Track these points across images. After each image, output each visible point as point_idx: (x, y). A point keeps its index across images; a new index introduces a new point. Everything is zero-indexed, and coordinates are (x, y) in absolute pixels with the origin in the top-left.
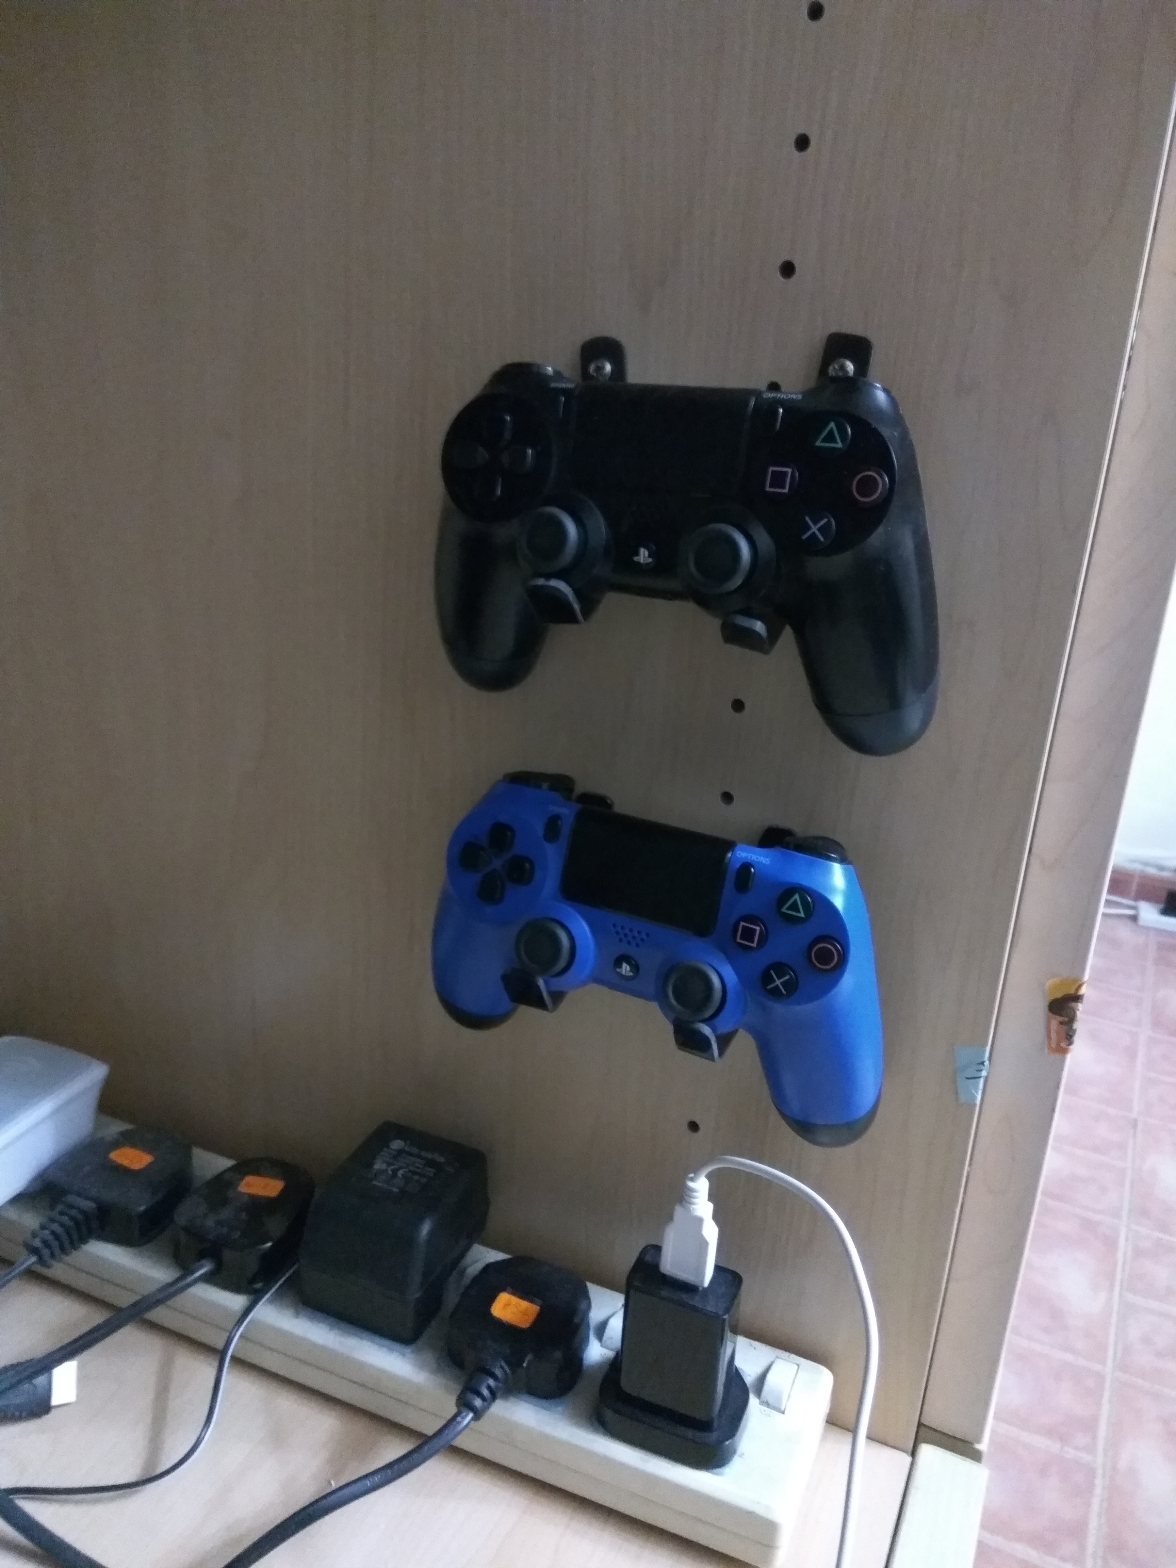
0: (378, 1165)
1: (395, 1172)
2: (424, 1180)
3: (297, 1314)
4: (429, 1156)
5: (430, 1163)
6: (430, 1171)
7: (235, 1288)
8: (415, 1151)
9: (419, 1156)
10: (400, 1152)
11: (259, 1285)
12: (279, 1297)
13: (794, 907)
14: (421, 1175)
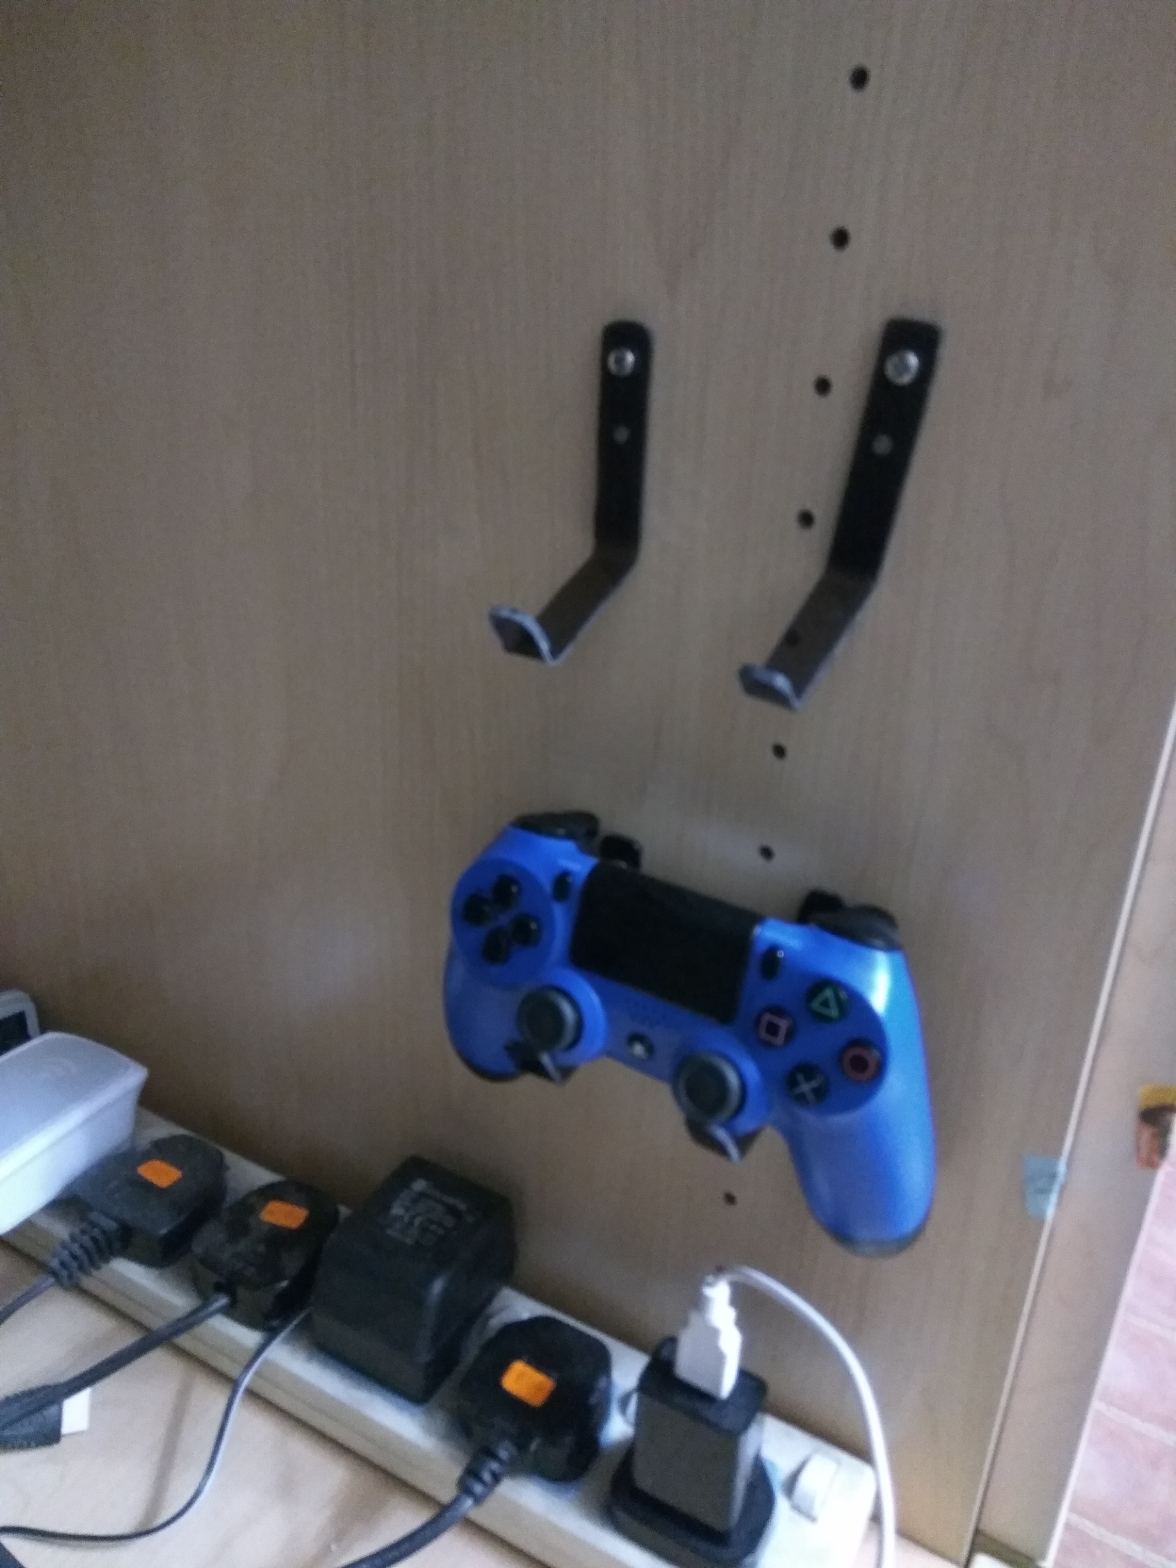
0: (397, 1210)
1: (413, 1218)
2: (441, 1232)
3: (310, 1358)
4: (451, 1201)
5: (452, 1211)
6: (449, 1221)
7: (250, 1323)
8: (438, 1194)
9: (438, 1201)
10: (422, 1195)
11: (275, 1323)
12: (293, 1339)
13: (825, 1004)
14: (440, 1224)
